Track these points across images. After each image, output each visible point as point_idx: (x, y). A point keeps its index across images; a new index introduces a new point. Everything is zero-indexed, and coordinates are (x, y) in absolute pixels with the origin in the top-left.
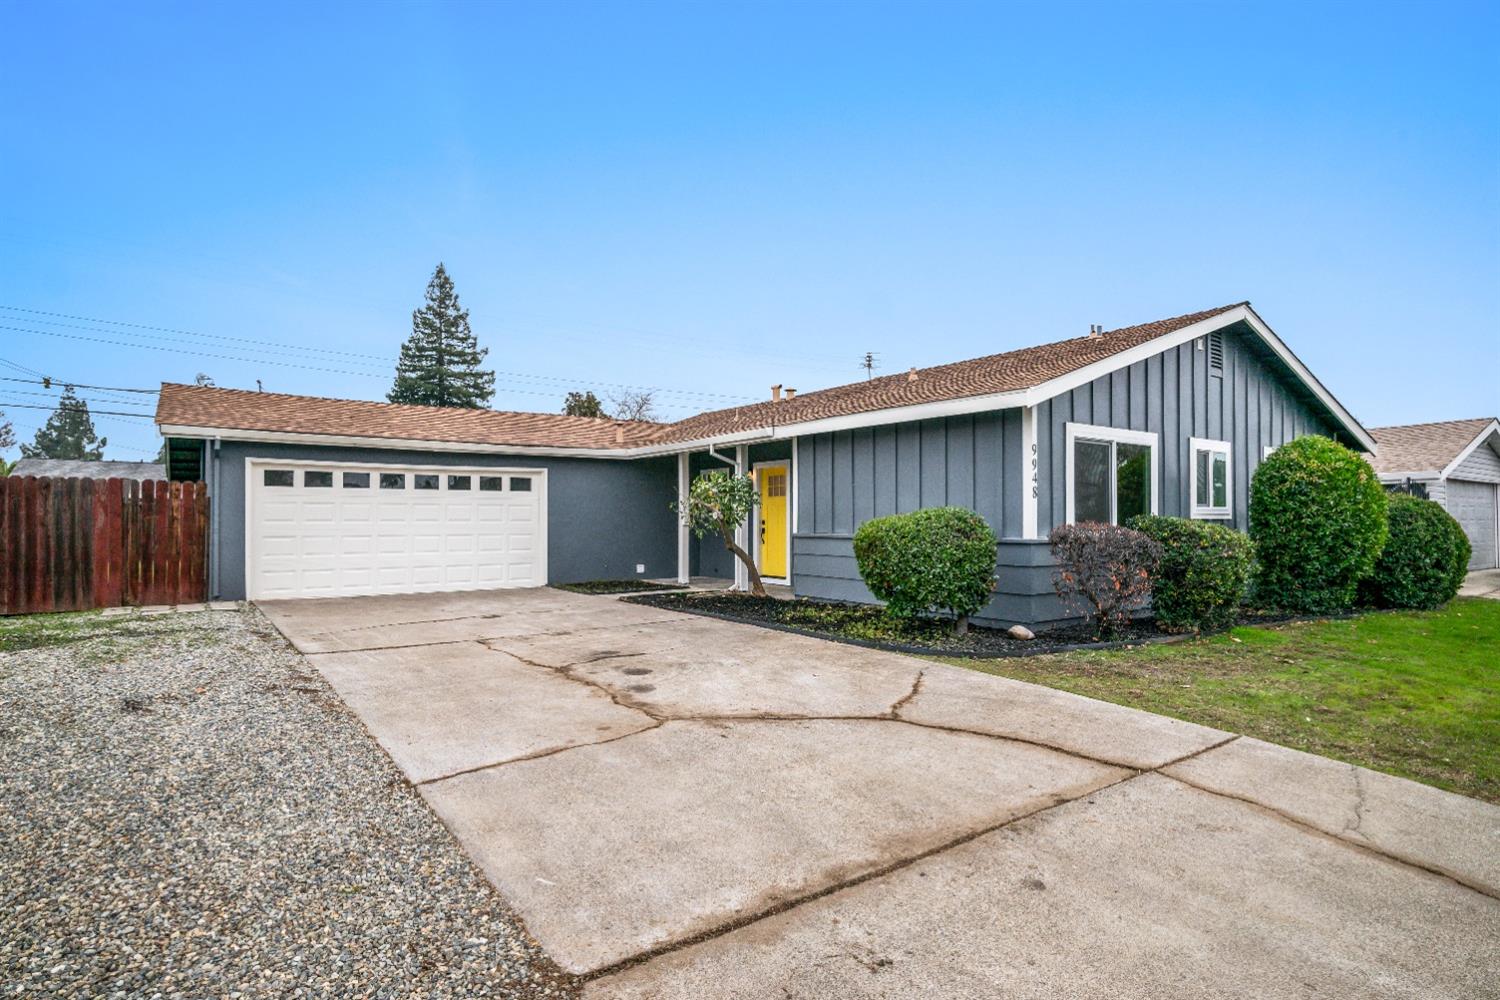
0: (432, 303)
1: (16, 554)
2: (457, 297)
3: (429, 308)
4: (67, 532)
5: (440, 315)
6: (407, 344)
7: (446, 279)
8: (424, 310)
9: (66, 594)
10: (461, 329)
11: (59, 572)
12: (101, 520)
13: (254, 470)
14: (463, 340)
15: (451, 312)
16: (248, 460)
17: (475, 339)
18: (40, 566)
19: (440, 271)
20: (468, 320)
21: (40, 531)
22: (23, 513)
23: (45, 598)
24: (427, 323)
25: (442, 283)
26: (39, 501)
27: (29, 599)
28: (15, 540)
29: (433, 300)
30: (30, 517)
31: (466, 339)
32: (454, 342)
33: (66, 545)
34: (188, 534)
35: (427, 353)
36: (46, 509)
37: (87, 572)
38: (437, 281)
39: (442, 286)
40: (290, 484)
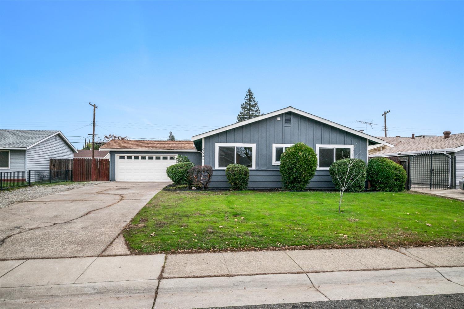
0: (247, 101)
1: (81, 171)
2: (254, 98)
3: (246, 102)
4: (88, 168)
5: (249, 104)
6: (240, 114)
7: (251, 93)
8: (245, 103)
9: (88, 179)
10: (256, 108)
11: (87, 175)
12: (93, 165)
13: (117, 156)
14: (256, 111)
15: (252, 103)
16: (116, 154)
17: (260, 111)
18: (84, 173)
19: (249, 91)
20: (258, 104)
21: (84, 167)
22: (82, 164)
23: (85, 179)
24: (246, 108)
25: (250, 94)
26: (84, 162)
27: (83, 179)
28: (81, 169)
29: (247, 100)
30: (83, 165)
31: (257, 111)
32: (254, 112)
33: (88, 170)
34: (106, 169)
35: (245, 116)
36: (85, 164)
37: (91, 174)
38: (248, 94)
39: (250, 95)
40: (124, 159)
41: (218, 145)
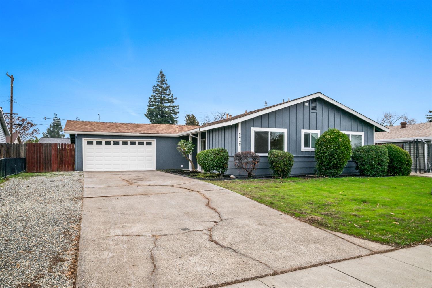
0: (158, 83)
1: (37, 159)
2: (166, 80)
3: (157, 85)
4: (47, 155)
5: (161, 87)
6: (151, 97)
7: (163, 74)
8: (156, 86)
9: (47, 168)
10: (168, 91)
11: (45, 164)
12: (53, 152)
13: (84, 141)
14: (168, 95)
15: (165, 86)
16: (83, 139)
17: (172, 95)
18: (42, 162)
19: (161, 72)
20: (170, 88)
21: (41, 154)
22: (38, 151)
23: (43, 169)
24: (157, 90)
25: (162, 76)
26: (41, 148)
27: (40, 169)
28: (37, 157)
29: (159, 82)
30: (40, 152)
31: (170, 94)
32: (166, 96)
33: (47, 158)
34: (71, 156)
35: (157, 100)
36: (43, 150)
37: (51, 164)
38: (160, 76)
39: (162, 77)
40: (93, 144)
41: (254, 130)
